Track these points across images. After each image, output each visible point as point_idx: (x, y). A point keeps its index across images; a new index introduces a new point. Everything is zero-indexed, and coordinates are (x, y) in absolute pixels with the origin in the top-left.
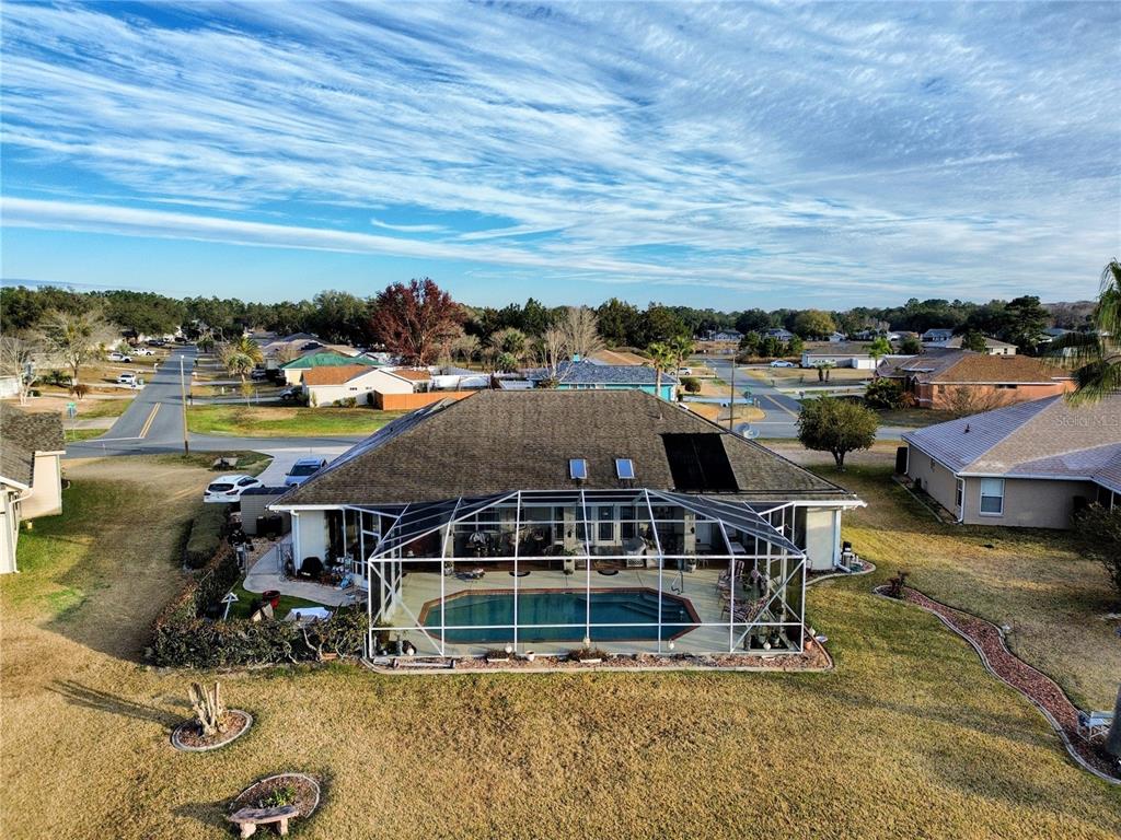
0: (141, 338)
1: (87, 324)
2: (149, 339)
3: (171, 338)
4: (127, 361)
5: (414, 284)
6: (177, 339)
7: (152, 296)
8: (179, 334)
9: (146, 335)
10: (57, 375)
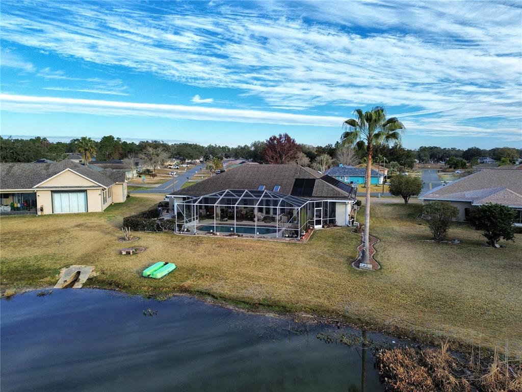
0: (187, 161)
1: (159, 152)
2: (190, 161)
3: (198, 161)
4: (178, 168)
5: (280, 136)
6: (201, 162)
7: (196, 145)
8: (201, 159)
9: (188, 160)
10: (148, 171)
